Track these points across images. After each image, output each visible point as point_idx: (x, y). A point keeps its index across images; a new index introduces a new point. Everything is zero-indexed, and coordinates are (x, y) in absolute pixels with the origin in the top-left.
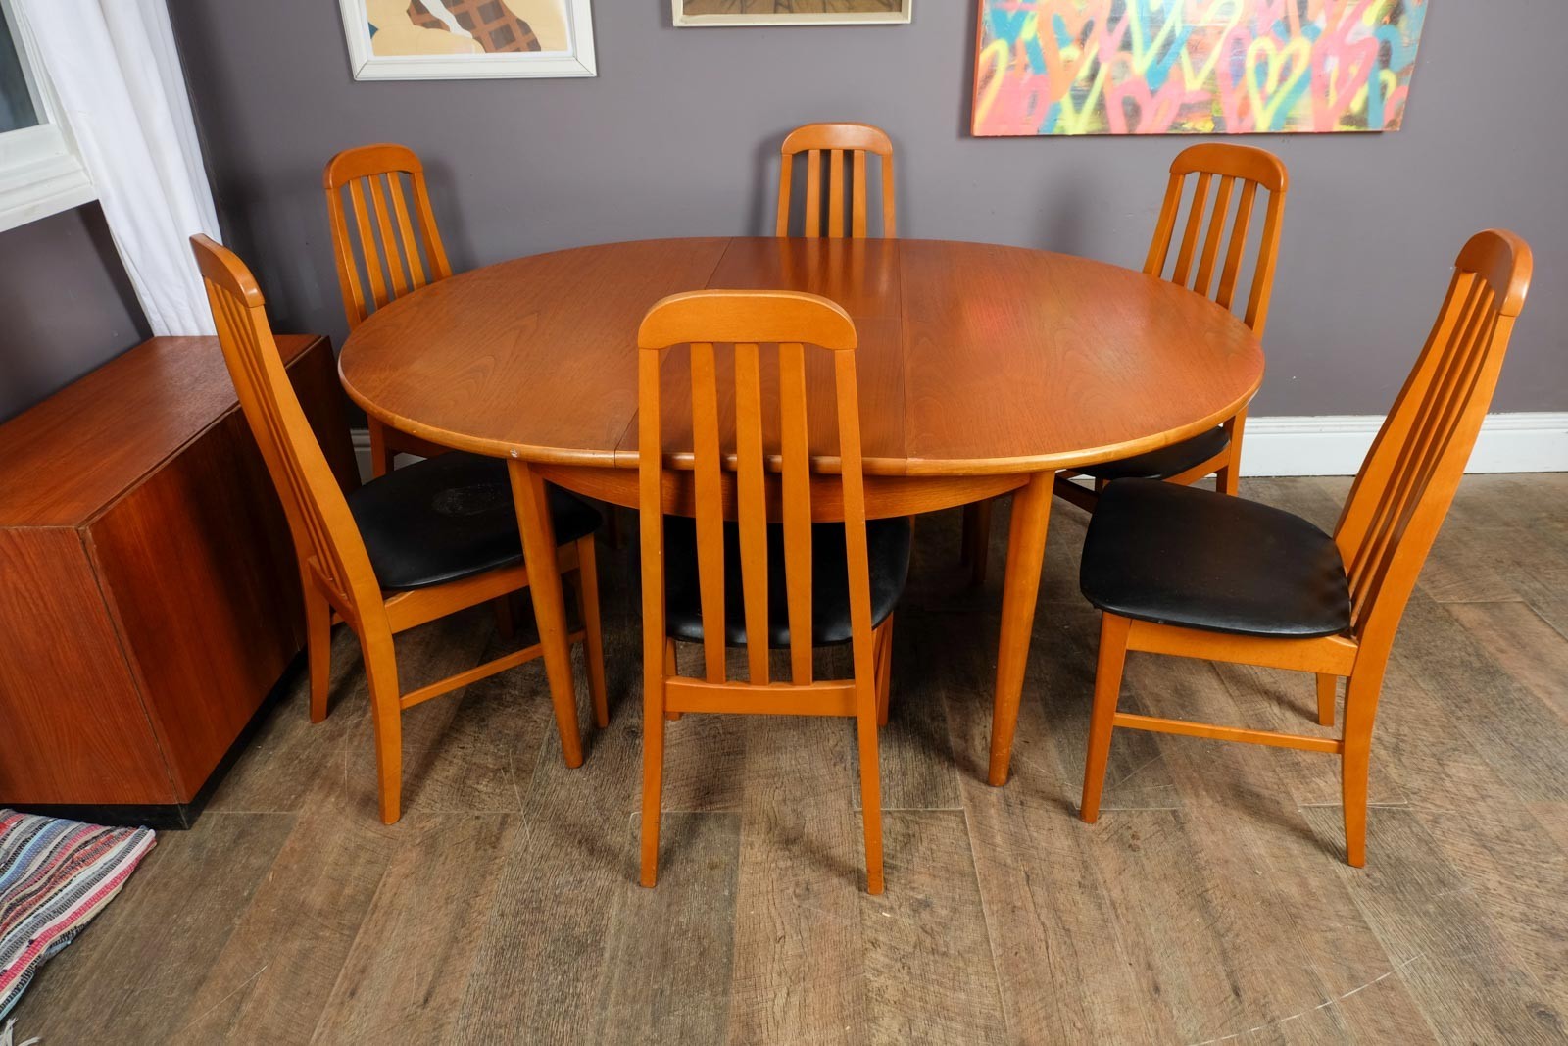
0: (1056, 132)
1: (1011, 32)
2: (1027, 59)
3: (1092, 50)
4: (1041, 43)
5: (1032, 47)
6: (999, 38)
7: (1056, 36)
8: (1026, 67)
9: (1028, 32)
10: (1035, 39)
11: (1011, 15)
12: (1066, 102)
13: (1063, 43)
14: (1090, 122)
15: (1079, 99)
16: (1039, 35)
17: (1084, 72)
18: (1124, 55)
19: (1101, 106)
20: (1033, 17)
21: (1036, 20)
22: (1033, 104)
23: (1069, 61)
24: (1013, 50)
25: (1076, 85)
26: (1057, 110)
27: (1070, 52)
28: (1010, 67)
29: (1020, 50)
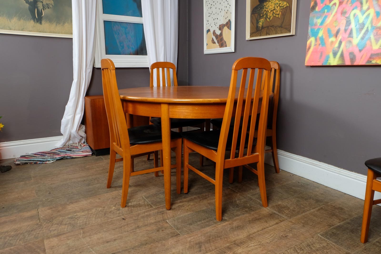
0: (328, 64)
1: (315, 34)
2: (320, 42)
3: (340, 37)
4: (324, 37)
5: (322, 39)
6: (312, 37)
7: (328, 35)
8: (319, 45)
9: (320, 34)
10: (322, 36)
11: (316, 30)
12: (331, 55)
13: (330, 37)
14: (338, 61)
15: (335, 54)
16: (323, 35)
17: (337, 45)
18: (350, 39)
19: (342, 56)
20: (322, 30)
21: (323, 30)
22: (321, 56)
23: (332, 42)
24: (316, 40)
25: (334, 49)
26: (328, 57)
27: (333, 39)
28: (315, 45)
29: (318, 40)
